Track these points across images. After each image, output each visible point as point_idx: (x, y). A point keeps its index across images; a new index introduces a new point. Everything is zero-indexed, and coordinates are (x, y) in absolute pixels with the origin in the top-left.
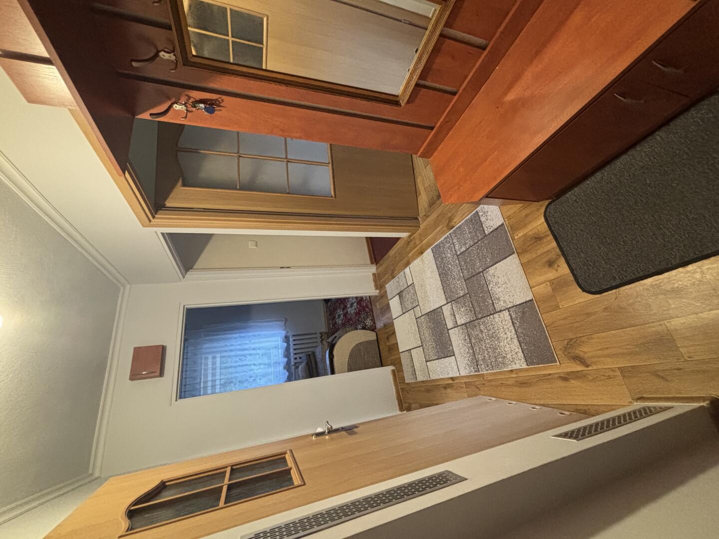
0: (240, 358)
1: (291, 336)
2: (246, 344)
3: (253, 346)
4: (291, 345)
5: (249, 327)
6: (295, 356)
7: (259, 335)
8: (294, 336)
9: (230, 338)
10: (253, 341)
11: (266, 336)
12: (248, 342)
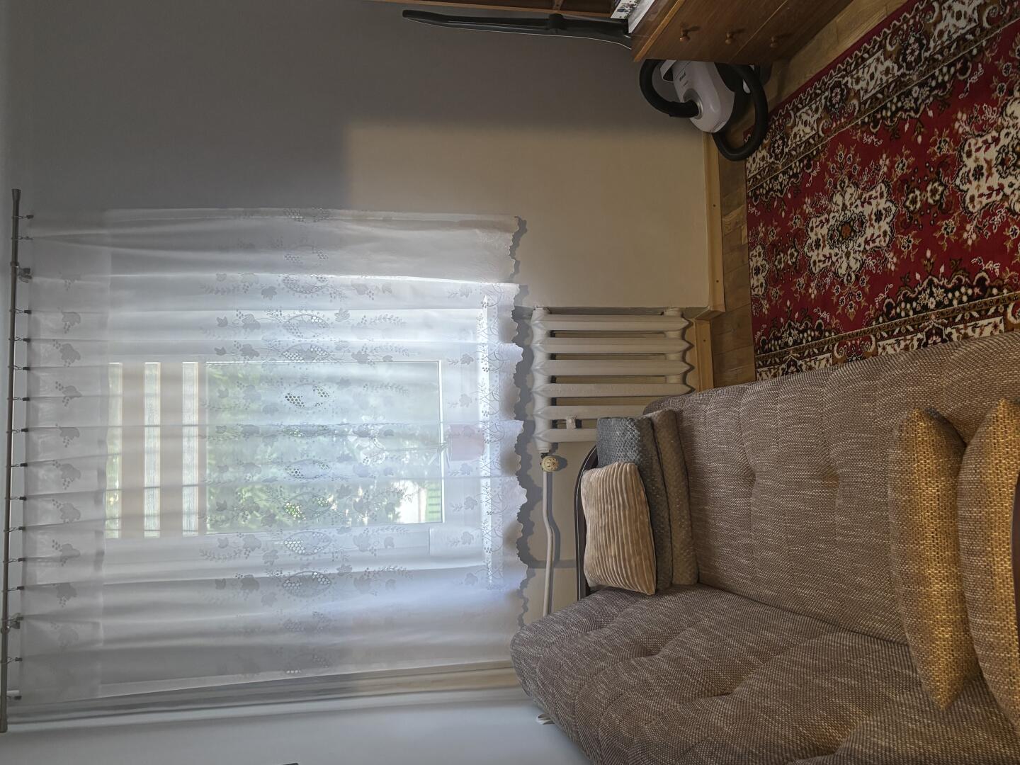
0: (295, 393)
1: (538, 314)
2: (324, 326)
3: (354, 340)
4: (540, 357)
5: (339, 243)
6: (558, 412)
7: (387, 289)
8: (551, 311)
9: (245, 290)
10: (355, 315)
11: (421, 300)
12: (330, 316)
